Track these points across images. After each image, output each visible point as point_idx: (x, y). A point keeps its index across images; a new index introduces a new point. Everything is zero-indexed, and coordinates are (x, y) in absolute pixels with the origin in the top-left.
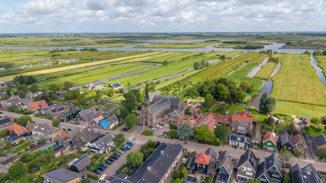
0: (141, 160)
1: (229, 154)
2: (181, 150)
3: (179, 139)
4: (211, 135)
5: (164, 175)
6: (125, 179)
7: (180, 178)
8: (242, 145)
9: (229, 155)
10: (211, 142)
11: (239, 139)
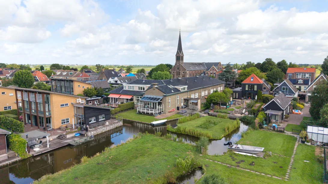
11: (301, 81)
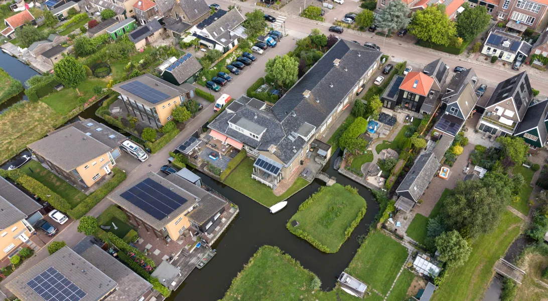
0: (293, 75)
1: (476, 76)
2: (377, 59)
3: (376, 31)
4: (446, 31)
5: (335, 109)
6: (260, 109)
7: (363, 117)
8: (509, 57)
9: (474, 78)
10: (443, 45)
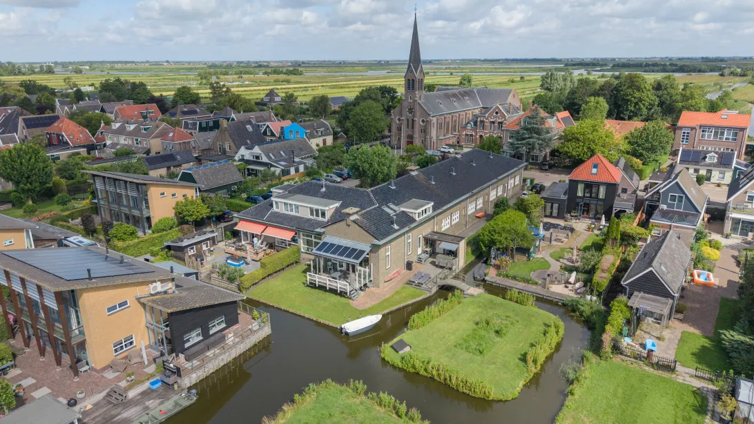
8: (722, 176)
11: (712, 158)
